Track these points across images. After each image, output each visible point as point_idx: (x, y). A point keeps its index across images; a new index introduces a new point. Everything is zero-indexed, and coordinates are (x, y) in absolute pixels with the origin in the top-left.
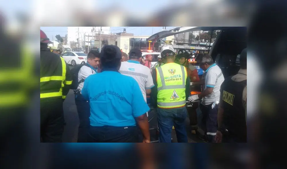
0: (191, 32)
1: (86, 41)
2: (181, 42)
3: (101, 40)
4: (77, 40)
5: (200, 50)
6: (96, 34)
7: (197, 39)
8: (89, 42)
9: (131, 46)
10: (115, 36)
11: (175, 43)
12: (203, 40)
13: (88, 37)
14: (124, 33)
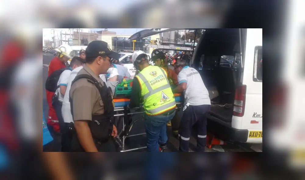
0: (177, 31)
1: (63, 39)
2: (166, 42)
3: (80, 39)
4: (52, 39)
5: (186, 51)
6: (74, 32)
7: (183, 38)
8: (67, 41)
9: (113, 46)
10: (96, 34)
11: (160, 43)
12: (189, 40)
13: (65, 35)
14: (106, 31)
